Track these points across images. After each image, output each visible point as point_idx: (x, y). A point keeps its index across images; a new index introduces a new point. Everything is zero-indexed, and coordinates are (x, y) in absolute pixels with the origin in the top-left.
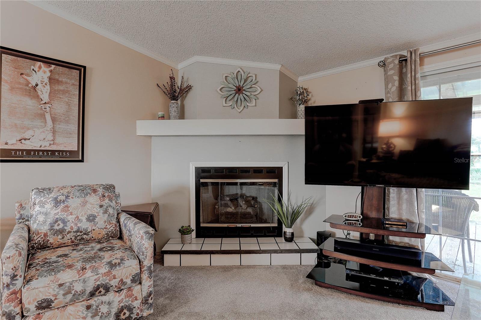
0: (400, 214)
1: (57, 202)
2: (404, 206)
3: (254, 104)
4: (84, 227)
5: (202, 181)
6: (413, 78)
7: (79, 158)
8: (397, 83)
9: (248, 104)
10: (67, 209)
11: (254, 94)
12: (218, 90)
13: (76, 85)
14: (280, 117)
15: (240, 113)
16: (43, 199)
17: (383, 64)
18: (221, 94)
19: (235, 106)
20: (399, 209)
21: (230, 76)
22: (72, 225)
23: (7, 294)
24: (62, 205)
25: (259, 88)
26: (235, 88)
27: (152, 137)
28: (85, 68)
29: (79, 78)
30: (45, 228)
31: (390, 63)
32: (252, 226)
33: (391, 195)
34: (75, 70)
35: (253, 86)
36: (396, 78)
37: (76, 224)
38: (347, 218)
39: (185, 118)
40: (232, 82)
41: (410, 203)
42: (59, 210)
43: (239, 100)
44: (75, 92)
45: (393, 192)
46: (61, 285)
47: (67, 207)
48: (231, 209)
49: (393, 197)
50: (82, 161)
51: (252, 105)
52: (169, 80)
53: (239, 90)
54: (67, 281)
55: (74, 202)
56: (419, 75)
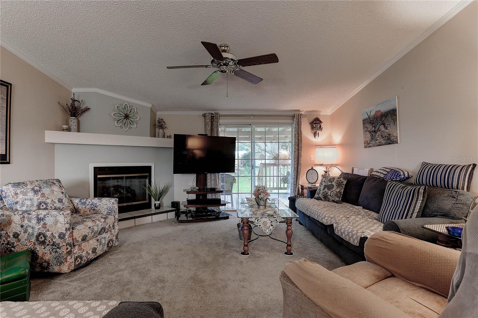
0: (211, 186)
1: (36, 192)
2: (213, 182)
3: (135, 127)
4: (58, 206)
5: (99, 176)
6: (216, 125)
7: (7, 160)
8: (210, 126)
9: (132, 126)
10: (44, 196)
11: (136, 120)
12: (112, 114)
13: (4, 99)
14: (151, 136)
15: (126, 131)
16: (24, 190)
17: (204, 116)
18: (114, 118)
19: (124, 127)
20: (211, 183)
21: (120, 106)
22: (51, 205)
23: (69, 233)
24: (40, 193)
25: (138, 117)
26: (124, 115)
27: (56, 144)
28: (11, 84)
29: (6, 93)
30: (34, 209)
31: (208, 116)
32: (133, 204)
33: (208, 178)
34: (4, 86)
35: (135, 115)
36: (210, 123)
37: (53, 205)
38: (192, 189)
39: (80, 131)
40: (122, 111)
41: (215, 180)
42: (39, 196)
43: (126, 123)
44: (3, 105)
45: (209, 175)
46: (90, 228)
47: (43, 194)
48: (116, 195)
49: (209, 179)
50: (9, 163)
51: (134, 127)
52: (71, 101)
53: (127, 117)
54: (91, 225)
55: (46, 191)
56: (218, 124)
